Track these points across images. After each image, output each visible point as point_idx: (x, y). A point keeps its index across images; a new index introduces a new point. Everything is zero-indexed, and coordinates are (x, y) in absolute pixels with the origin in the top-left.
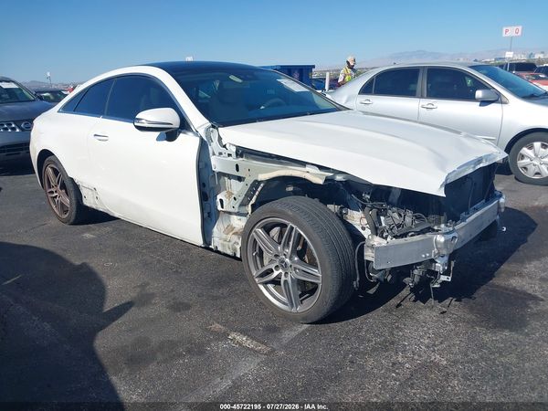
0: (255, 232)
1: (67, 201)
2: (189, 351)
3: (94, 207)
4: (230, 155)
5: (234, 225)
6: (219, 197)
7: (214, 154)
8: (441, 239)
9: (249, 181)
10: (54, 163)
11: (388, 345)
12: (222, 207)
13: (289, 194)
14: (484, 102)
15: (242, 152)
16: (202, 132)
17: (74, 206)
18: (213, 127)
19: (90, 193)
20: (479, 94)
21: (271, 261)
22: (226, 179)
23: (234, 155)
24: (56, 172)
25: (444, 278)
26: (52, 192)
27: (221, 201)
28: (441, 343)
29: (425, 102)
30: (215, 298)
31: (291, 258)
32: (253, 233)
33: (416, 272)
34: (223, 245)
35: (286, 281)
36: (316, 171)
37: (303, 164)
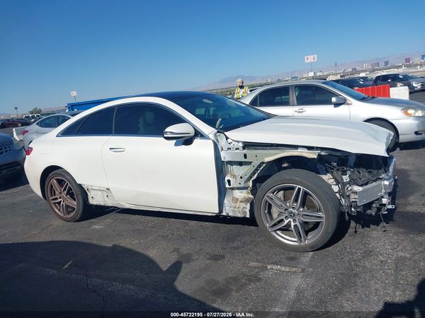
0: (268, 196)
1: (74, 204)
3: (102, 204)
4: (238, 149)
5: (237, 197)
6: (226, 179)
7: (222, 149)
8: (387, 183)
9: (256, 163)
10: (60, 175)
11: (368, 254)
12: (230, 185)
13: (285, 168)
14: (337, 105)
15: (247, 145)
16: (211, 136)
17: (81, 206)
19: (100, 193)
20: (334, 99)
21: (280, 214)
22: (229, 166)
23: (241, 149)
24: (60, 182)
25: (390, 207)
26: (57, 199)
27: (229, 181)
28: (398, 246)
29: (297, 108)
30: (235, 248)
31: (298, 210)
32: (265, 197)
33: (374, 205)
34: (234, 211)
35: (295, 226)
36: (306, 150)
37: (296, 147)
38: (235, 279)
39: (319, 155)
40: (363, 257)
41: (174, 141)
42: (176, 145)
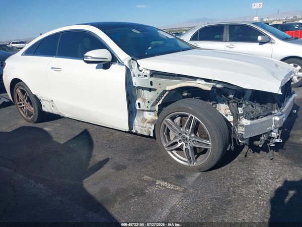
0: (166, 121)
1: (32, 109)
2: (136, 194)
3: (50, 111)
4: (146, 76)
6: (137, 102)
7: (134, 76)
8: (277, 118)
9: (160, 91)
10: (22, 86)
11: (250, 181)
12: (140, 107)
13: (185, 97)
14: (262, 43)
15: (154, 74)
16: (126, 63)
17: (37, 112)
18: (132, 59)
19: (48, 103)
20: (260, 38)
21: (175, 137)
22: (141, 90)
23: (149, 76)
24: (23, 92)
25: (278, 141)
26: (21, 104)
27: (139, 104)
28: (279, 177)
29: (229, 44)
30: (139, 161)
31: (190, 135)
32: (164, 122)
33: (262, 138)
34: (141, 130)
35: (187, 149)
36: (204, 82)
37: (195, 78)
38: (125, 191)
39: (214, 87)
40: (243, 184)
41: (96, 65)
42: (97, 68)
